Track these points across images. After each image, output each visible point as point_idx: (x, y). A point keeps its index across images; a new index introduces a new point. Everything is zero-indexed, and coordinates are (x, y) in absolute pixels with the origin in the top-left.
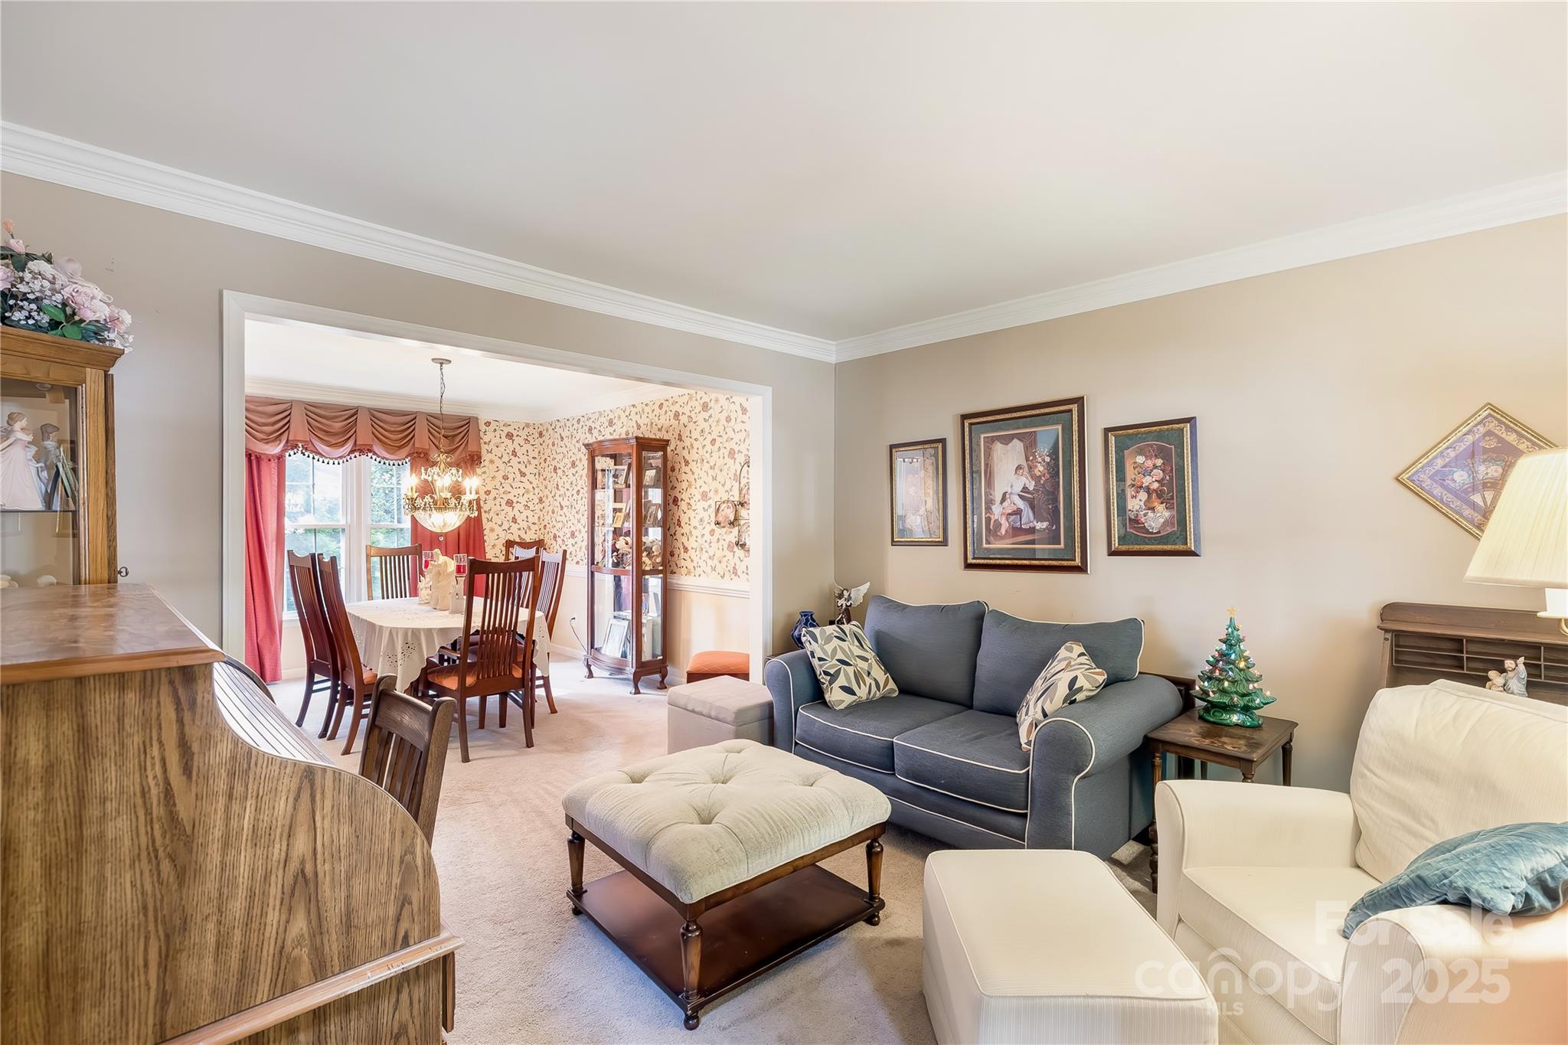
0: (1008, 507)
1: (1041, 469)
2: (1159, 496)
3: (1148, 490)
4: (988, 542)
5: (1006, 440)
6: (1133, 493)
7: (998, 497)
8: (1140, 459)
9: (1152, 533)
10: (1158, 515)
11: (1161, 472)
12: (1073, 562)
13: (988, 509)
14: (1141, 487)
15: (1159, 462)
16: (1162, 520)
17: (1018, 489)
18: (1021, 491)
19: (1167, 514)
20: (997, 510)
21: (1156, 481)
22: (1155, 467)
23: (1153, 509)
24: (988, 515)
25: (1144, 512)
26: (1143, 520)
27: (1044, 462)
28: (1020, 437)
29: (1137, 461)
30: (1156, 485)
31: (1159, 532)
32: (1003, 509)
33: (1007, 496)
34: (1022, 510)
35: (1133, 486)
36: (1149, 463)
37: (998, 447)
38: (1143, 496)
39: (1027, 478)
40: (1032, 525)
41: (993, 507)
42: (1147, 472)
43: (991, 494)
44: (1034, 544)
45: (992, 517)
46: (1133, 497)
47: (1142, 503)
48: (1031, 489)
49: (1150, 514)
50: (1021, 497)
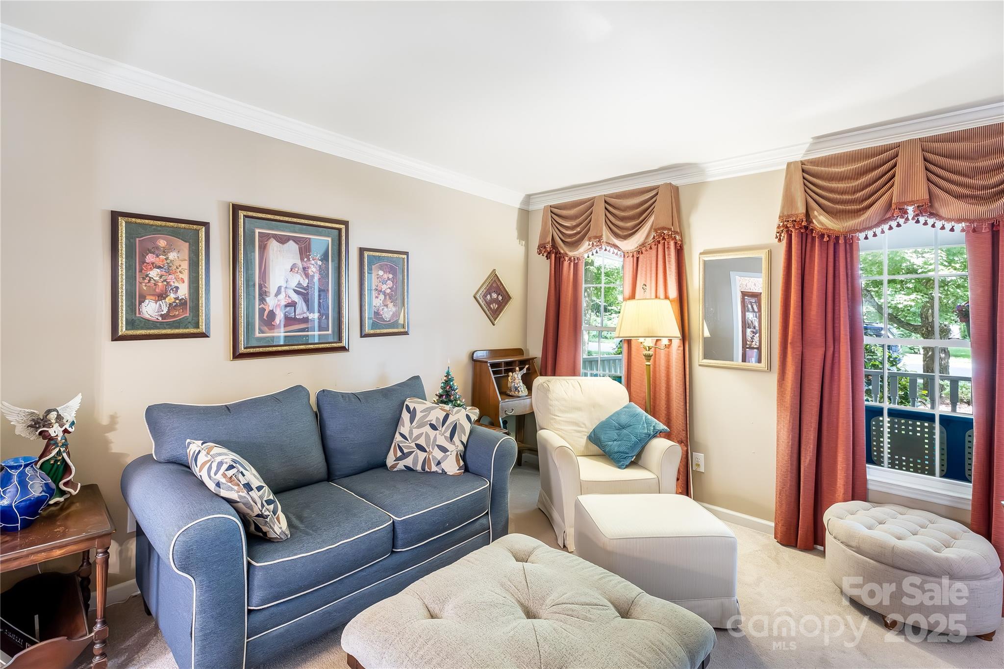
0: (283, 300)
1: (314, 270)
2: (390, 298)
3: (385, 293)
4: (261, 331)
5: (283, 240)
6: (377, 295)
7: (273, 290)
8: (381, 273)
9: (386, 321)
10: (390, 309)
11: (392, 283)
12: (340, 344)
13: (262, 300)
14: (381, 291)
15: (391, 276)
16: (391, 313)
17: (293, 284)
18: (296, 287)
19: (394, 309)
20: (271, 302)
21: (389, 288)
22: (389, 279)
23: (386, 306)
24: (262, 306)
25: (383, 307)
26: (381, 313)
27: (317, 264)
28: (296, 240)
29: (379, 274)
30: (388, 291)
31: (389, 321)
32: (278, 301)
33: (283, 289)
34: (296, 303)
35: (377, 290)
36: (386, 276)
37: (273, 245)
38: (382, 297)
39: (302, 276)
40: (305, 316)
41: (268, 299)
42: (384, 282)
43: (266, 287)
44: (308, 331)
45: (266, 308)
46: (377, 297)
47: (381, 302)
48: (305, 285)
49: (386, 309)
50: (295, 291)
